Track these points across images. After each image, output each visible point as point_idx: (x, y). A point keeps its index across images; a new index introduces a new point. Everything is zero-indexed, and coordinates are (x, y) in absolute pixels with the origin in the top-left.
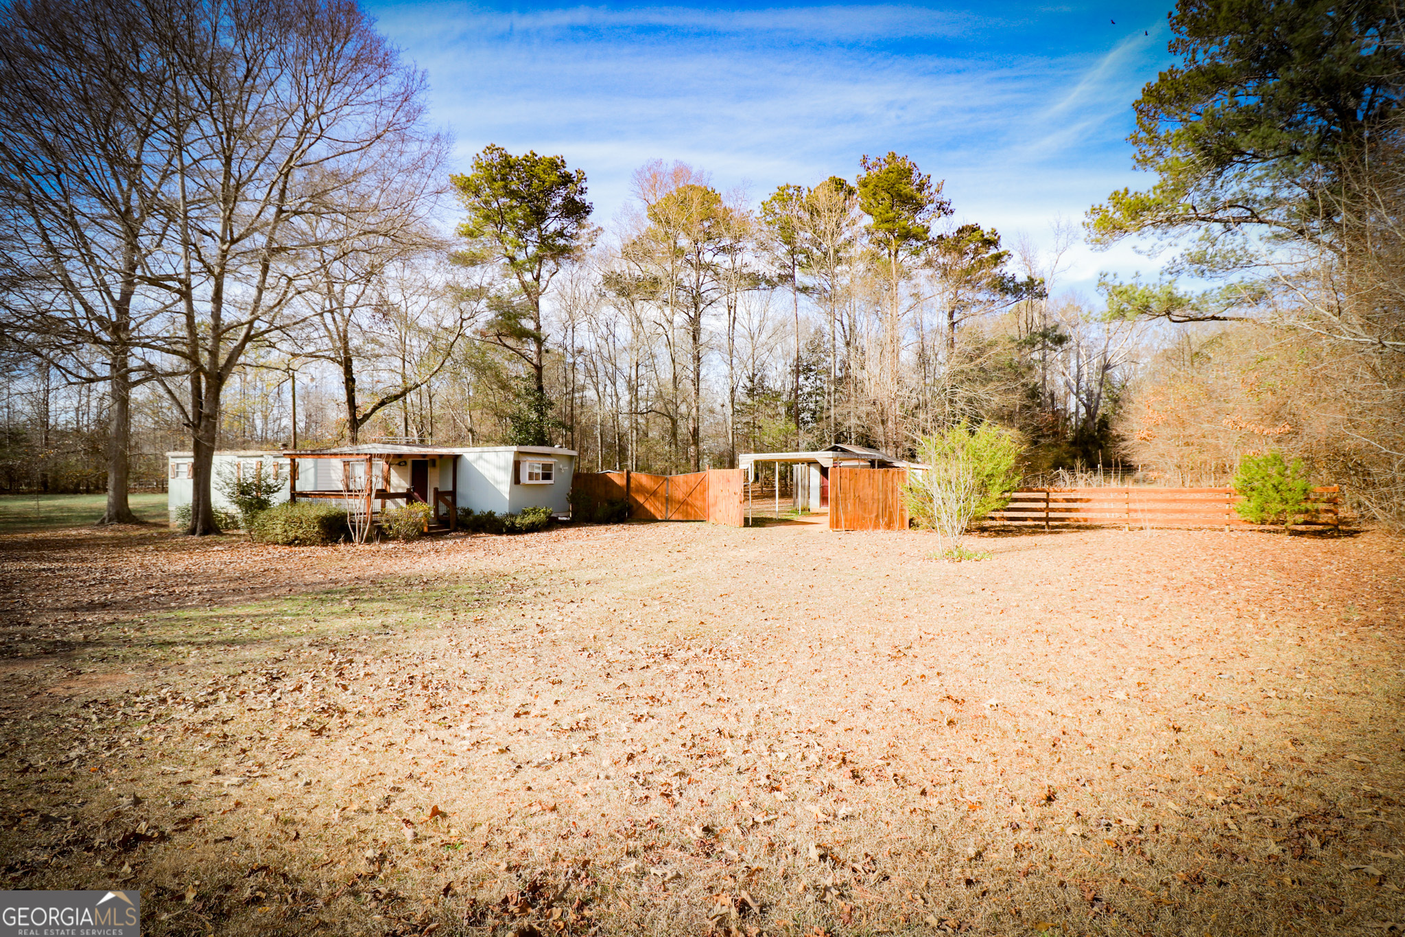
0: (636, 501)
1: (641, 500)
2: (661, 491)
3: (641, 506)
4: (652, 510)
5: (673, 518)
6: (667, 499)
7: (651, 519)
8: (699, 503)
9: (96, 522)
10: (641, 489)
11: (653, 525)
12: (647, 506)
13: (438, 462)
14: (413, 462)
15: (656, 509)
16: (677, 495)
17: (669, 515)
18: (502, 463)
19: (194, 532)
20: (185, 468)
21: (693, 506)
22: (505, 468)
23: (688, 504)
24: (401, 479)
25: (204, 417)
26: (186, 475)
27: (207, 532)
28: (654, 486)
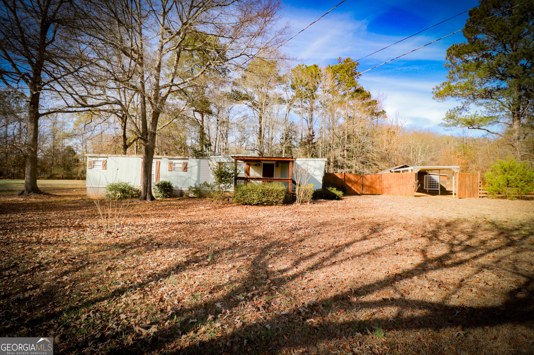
0: (348, 186)
1: (350, 185)
2: (359, 181)
3: (350, 188)
4: (356, 190)
5: (366, 193)
6: (363, 185)
7: (356, 194)
8: (378, 187)
9: (17, 193)
10: (350, 181)
11: (356, 196)
12: (353, 188)
13: (280, 164)
14: (264, 164)
15: (357, 189)
16: (368, 183)
17: (364, 192)
18: (318, 166)
19: (145, 199)
20: (101, 163)
21: (375, 188)
22: (319, 169)
23: (372, 187)
24: (256, 171)
25: (151, 134)
26: (101, 168)
27: (152, 199)
28: (356, 180)
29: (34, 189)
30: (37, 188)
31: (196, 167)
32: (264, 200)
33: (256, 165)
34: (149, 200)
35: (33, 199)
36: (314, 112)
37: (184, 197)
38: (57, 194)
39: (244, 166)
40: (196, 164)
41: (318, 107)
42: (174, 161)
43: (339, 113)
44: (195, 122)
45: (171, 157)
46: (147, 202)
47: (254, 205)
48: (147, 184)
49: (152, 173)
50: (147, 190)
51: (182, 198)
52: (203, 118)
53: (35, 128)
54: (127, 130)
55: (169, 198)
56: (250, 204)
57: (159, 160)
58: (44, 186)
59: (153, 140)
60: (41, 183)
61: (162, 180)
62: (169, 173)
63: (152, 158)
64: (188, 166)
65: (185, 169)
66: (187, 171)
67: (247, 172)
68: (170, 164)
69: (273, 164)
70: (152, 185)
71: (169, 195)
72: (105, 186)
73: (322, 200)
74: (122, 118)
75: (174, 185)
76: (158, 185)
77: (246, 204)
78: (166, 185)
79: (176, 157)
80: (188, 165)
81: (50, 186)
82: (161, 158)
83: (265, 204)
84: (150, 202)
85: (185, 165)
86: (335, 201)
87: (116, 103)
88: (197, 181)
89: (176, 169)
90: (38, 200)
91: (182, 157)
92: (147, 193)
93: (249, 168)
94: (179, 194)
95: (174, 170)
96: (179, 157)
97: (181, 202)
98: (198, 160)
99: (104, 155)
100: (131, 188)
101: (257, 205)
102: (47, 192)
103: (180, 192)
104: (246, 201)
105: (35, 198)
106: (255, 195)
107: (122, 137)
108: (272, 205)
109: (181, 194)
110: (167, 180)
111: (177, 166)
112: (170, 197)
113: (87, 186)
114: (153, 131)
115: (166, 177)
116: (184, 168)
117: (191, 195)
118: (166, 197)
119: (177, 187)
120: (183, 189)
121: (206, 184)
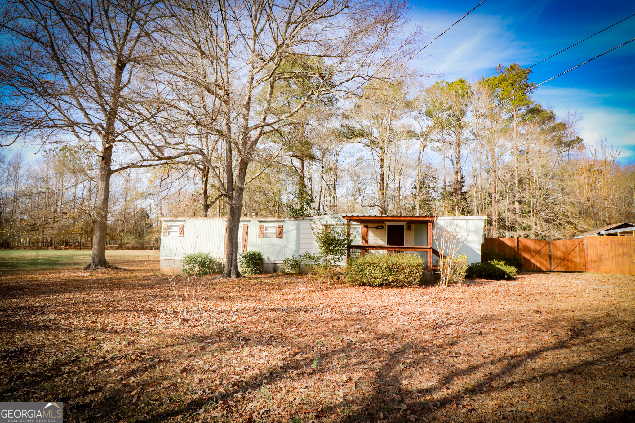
0: (524, 258)
1: (528, 256)
2: (543, 250)
3: (528, 261)
4: (538, 265)
5: (556, 270)
6: (550, 257)
7: (539, 271)
8: (577, 260)
9: (83, 267)
10: (527, 249)
11: (540, 275)
12: (533, 261)
13: (413, 226)
14: (388, 226)
15: (541, 263)
16: (559, 254)
17: (552, 268)
18: (473, 228)
19: (229, 275)
20: (176, 229)
21: (572, 262)
22: (475, 232)
23: (568, 261)
24: (378, 237)
25: (237, 190)
26: (177, 234)
27: (238, 275)
28: (538, 248)
29: (102, 262)
30: (105, 261)
31: (295, 232)
32: (391, 278)
33: (377, 228)
34: (233, 277)
35: (100, 274)
36: (463, 147)
37: (279, 272)
38: (127, 268)
39: (360, 230)
40: (294, 227)
41: (467, 139)
42: (266, 224)
43: (502, 146)
44: (294, 171)
45: (262, 219)
46: (231, 280)
47: (376, 286)
48: (232, 255)
49: (239, 241)
50: (231, 264)
51: (275, 274)
52: (303, 166)
53: (106, 187)
54: (208, 185)
55: (259, 274)
56: (370, 285)
57: (247, 223)
58: (113, 258)
59: (240, 198)
60: (110, 254)
61: (251, 249)
62: (259, 241)
63: (238, 220)
64: (284, 231)
65: (280, 234)
66: (282, 238)
67: (365, 238)
68: (261, 228)
69: (403, 226)
70: (238, 256)
71: (259, 270)
72: (181, 258)
73: (482, 280)
74: (203, 171)
75: (265, 257)
76: (245, 257)
77: (364, 284)
78: (255, 257)
79: (269, 219)
80: (284, 229)
81: (119, 258)
82: (249, 221)
83: (393, 284)
84: (236, 279)
85: (280, 229)
86: (503, 282)
87: (197, 153)
88: (295, 252)
89: (268, 235)
90: (106, 276)
91: (276, 219)
92: (231, 267)
93: (368, 232)
94: (271, 270)
95: (266, 236)
96: (273, 219)
97: (275, 280)
98: (297, 222)
99: (182, 219)
100: (211, 261)
101: (381, 285)
102: (116, 265)
103: (272, 266)
104: (364, 280)
105: (102, 273)
106: (377, 272)
107: (203, 195)
108: (402, 286)
109: (275, 269)
110: (257, 250)
111: (269, 230)
112: (261, 273)
113: (161, 258)
114: (240, 185)
115: (255, 245)
116: (278, 233)
117: (288, 270)
118: (255, 273)
119: (269, 260)
120: (277, 262)
121: (307, 255)
